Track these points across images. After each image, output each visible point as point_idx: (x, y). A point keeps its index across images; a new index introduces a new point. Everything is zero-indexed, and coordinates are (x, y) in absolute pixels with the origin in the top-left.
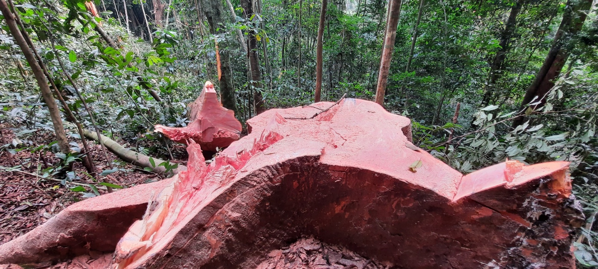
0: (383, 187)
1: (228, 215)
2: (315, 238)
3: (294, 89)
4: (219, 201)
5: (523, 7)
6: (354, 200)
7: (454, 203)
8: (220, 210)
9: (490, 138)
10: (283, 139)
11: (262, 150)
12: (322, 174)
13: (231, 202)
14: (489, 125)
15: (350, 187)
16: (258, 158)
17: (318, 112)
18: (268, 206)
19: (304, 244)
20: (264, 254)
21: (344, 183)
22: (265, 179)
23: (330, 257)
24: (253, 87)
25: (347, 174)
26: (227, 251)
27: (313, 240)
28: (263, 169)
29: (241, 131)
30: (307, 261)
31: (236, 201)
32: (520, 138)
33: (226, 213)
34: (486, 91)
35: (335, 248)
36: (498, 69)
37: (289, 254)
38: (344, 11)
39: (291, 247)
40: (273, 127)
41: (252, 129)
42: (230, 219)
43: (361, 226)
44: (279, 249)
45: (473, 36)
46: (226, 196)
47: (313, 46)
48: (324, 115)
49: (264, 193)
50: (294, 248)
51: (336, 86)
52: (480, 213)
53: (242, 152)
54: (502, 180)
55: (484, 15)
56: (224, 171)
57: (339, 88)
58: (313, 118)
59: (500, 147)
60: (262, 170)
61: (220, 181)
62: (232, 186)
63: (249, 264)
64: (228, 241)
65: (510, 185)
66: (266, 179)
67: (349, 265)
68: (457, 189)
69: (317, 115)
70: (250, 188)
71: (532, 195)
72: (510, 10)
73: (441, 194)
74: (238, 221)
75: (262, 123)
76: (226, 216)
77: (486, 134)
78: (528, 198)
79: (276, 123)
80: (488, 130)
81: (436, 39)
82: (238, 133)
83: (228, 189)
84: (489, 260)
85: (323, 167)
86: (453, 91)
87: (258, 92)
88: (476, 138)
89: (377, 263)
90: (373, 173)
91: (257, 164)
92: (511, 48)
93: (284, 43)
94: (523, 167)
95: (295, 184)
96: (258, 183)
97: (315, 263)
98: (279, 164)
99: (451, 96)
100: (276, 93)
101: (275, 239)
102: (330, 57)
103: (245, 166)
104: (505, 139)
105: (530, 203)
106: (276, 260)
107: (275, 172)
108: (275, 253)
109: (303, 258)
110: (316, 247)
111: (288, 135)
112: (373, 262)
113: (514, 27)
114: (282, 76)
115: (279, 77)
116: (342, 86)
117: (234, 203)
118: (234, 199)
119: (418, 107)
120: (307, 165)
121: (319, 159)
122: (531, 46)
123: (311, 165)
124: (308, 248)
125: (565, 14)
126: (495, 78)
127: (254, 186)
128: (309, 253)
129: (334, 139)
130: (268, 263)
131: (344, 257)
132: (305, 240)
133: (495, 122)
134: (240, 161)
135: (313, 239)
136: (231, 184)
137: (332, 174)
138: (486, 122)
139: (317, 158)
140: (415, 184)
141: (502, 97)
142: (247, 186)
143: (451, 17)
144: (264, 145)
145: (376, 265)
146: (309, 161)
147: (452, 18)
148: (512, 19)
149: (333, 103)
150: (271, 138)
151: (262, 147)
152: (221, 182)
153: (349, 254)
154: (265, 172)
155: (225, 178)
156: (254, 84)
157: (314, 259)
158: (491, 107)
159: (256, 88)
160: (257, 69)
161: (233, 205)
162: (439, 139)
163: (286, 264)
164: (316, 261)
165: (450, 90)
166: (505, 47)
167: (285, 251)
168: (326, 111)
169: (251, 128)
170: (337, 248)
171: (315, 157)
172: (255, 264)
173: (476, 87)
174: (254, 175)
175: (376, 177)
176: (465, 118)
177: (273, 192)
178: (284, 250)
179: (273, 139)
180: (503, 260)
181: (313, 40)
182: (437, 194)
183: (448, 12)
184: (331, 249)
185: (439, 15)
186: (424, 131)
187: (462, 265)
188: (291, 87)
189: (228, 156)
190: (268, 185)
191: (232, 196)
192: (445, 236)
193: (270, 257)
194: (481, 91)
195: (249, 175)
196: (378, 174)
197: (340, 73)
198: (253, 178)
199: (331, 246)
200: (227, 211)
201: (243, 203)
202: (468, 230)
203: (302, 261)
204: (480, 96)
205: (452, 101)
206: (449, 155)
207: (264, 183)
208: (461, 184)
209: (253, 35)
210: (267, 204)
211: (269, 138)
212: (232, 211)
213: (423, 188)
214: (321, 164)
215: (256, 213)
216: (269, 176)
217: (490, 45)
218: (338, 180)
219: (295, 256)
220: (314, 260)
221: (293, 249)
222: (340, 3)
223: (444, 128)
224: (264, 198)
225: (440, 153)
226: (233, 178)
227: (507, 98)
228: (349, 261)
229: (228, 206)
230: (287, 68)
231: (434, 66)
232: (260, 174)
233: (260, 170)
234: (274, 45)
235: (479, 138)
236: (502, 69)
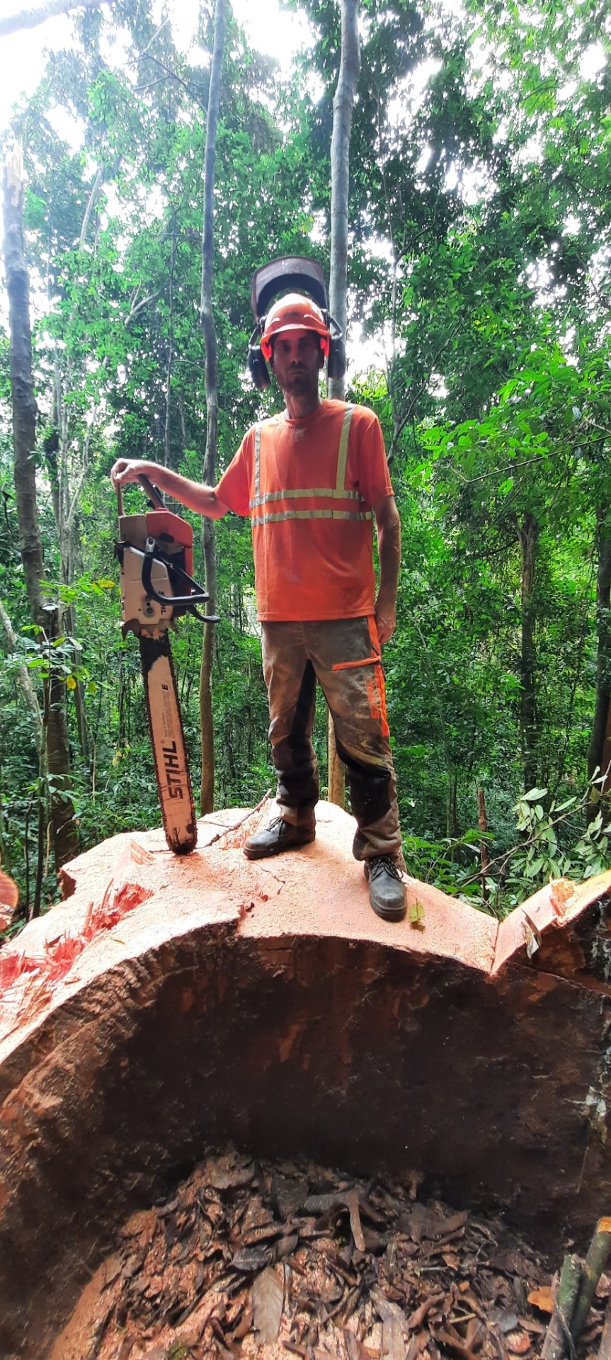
0: (369, 970)
1: (31, 1105)
2: (241, 1150)
3: (150, 788)
4: (12, 1065)
5: (537, 623)
6: (318, 1018)
7: (494, 978)
8: (15, 1091)
9: (553, 853)
10: (154, 897)
11: (109, 927)
12: (245, 962)
13: (42, 1064)
14: (542, 827)
15: (304, 983)
16: (101, 946)
17: (220, 831)
18: (124, 1068)
19: (214, 1173)
20: (111, 1230)
21: (291, 976)
22: (121, 994)
23: (279, 1198)
24: (52, 790)
25: (295, 952)
26: (20, 1221)
27: (236, 1158)
28: (116, 969)
29: (15, 904)
30: (225, 1225)
31: (53, 1061)
32: (600, 847)
33: (27, 1099)
34: (524, 764)
35: (288, 1168)
36: (532, 723)
37: (178, 1214)
38: (246, 629)
39: (181, 1191)
40: (127, 874)
41: (77, 886)
42: (36, 1114)
43: (341, 1084)
44: (148, 1207)
45: (477, 669)
46: (30, 1050)
47: (187, 693)
48: (232, 836)
49: (117, 1033)
50: (187, 1194)
51: (245, 775)
52: (539, 988)
53: (57, 940)
54: (551, 915)
55: (484, 635)
56: (28, 985)
57: (252, 778)
58: (210, 844)
59: (573, 871)
60: (115, 972)
61: (16, 1012)
62: (48, 1022)
63: (71, 1268)
64: (25, 1187)
65: (562, 921)
66: (123, 994)
67: (327, 1208)
68: (494, 949)
69: (218, 837)
70: (86, 1021)
71: (597, 932)
72: (521, 627)
73: (469, 964)
74: (55, 1119)
75: (98, 869)
76: (27, 1107)
77: (546, 846)
78: (594, 940)
79: (133, 865)
80: (543, 837)
81: (417, 677)
82: (7, 913)
83: (38, 1030)
84: (583, 1092)
85: (246, 945)
86: (470, 768)
87: (66, 801)
88: (529, 858)
89: (390, 1185)
90: (345, 941)
91: (100, 960)
92: (539, 686)
93: (124, 689)
94: (576, 888)
95: (187, 997)
96: (106, 1006)
97: (244, 1227)
98: (152, 951)
99: (470, 779)
100: (106, 800)
101: (139, 1175)
102: (226, 714)
103: (73, 969)
104: (578, 854)
105: (599, 948)
106: (142, 1243)
107: (145, 973)
108: (140, 1222)
109: (213, 1218)
110: (244, 1176)
111: (164, 887)
112: (379, 1182)
113: (535, 652)
114: (121, 759)
115: (115, 762)
116: (256, 773)
117: (48, 1068)
118: (48, 1057)
119: (413, 805)
120: (212, 945)
121: (236, 927)
122: (569, 682)
123: (220, 945)
124: (223, 1183)
125: (599, 631)
126: (532, 739)
127: (96, 1016)
128: (228, 1196)
129: (261, 884)
130: (121, 1258)
131: (314, 1190)
132: (216, 1161)
133: (551, 822)
134: (55, 964)
135: (235, 1153)
136: (43, 1017)
137: (263, 959)
138: (536, 824)
139: (232, 926)
140: (423, 952)
141: (554, 774)
142: (80, 1017)
143: (432, 640)
144: (114, 914)
145: (388, 1190)
146: (215, 937)
147: (435, 642)
148: (527, 640)
149: (249, 811)
150: (128, 896)
151: (108, 921)
152: (18, 1015)
153: (324, 1178)
154: (121, 974)
155: (28, 1004)
156: (54, 783)
157: (243, 1215)
158: (536, 793)
159: (59, 792)
160: (61, 746)
161: (44, 1073)
162: (468, 869)
163: (170, 1247)
164: (247, 1221)
165: (464, 766)
166: (529, 686)
167: (165, 1210)
168: (236, 828)
169: (73, 882)
170: (293, 1168)
171: (226, 924)
172: (88, 1269)
173: (507, 756)
174: (97, 986)
175: (352, 950)
176: (506, 819)
177: (139, 1026)
178: (162, 1205)
179: (131, 898)
180: (605, 1083)
181: (187, 682)
182: (463, 965)
183: (427, 632)
184: (281, 1173)
185: (414, 637)
186: (433, 854)
187: (546, 1121)
188: (144, 783)
189: (28, 955)
190: (127, 1009)
191: (45, 1048)
192: (500, 1059)
193: (125, 1238)
194: (518, 765)
195: (85, 988)
196: (355, 941)
197: (249, 746)
198: (93, 995)
199: (280, 1164)
200: (32, 1091)
201: (69, 1066)
202: (532, 1031)
203: (213, 1227)
204: (518, 774)
205: (474, 788)
206: (491, 899)
207: (118, 1005)
208: (499, 940)
209: (59, 677)
210: (123, 1064)
211: (124, 898)
212: (42, 1091)
213: (438, 957)
214: (241, 938)
215: (96, 1093)
216: (130, 985)
217: (504, 683)
218: (280, 972)
219: (193, 1216)
220: (241, 1220)
221: (186, 1197)
222: (237, 615)
223: (465, 840)
224: (118, 1045)
225: (474, 900)
226: (48, 1000)
227: (561, 774)
228: (325, 1196)
229: (34, 1077)
230: (130, 740)
231: (425, 723)
232: (110, 981)
233: (110, 972)
234: (100, 695)
235: (535, 857)
236: (538, 723)
